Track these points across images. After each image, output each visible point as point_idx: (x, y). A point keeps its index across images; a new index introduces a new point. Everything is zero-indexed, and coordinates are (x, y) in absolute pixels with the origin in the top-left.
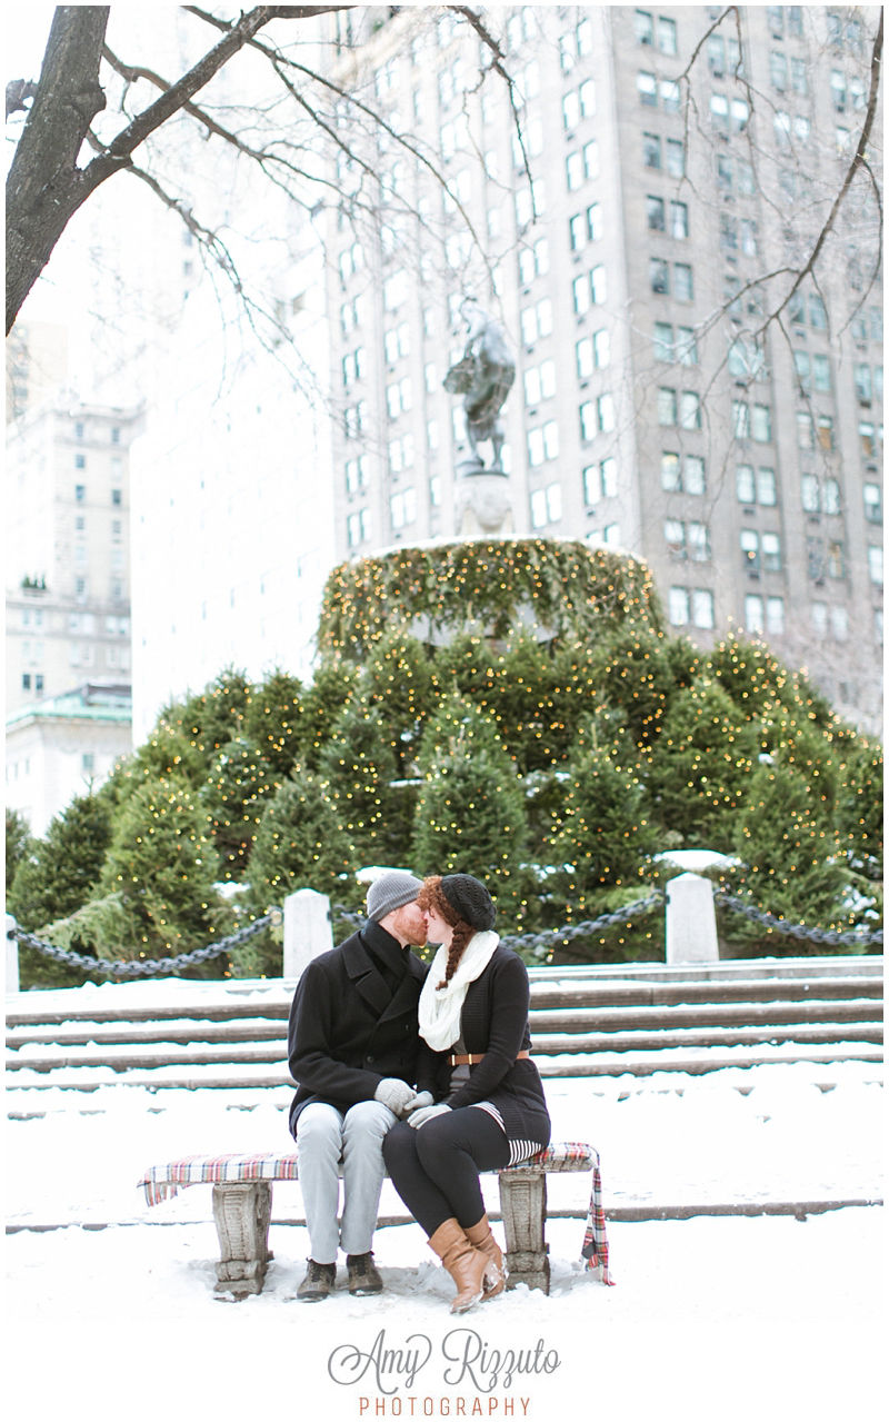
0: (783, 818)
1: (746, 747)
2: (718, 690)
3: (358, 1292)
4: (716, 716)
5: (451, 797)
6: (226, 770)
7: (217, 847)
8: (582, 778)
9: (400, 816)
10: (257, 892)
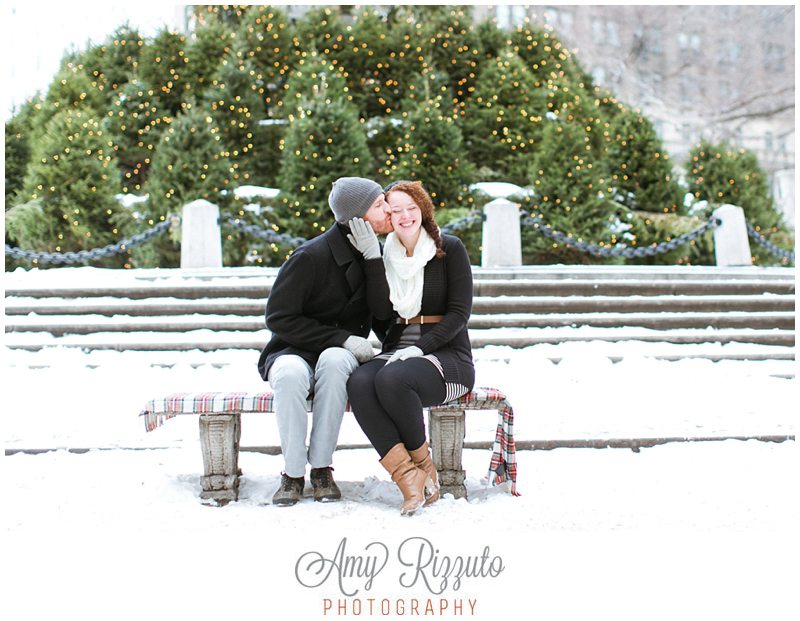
0: (568, 161)
1: (538, 106)
2: (518, 60)
3: (324, 499)
4: (516, 80)
5: (314, 133)
6: (124, 105)
7: (119, 165)
8: (416, 122)
9: (267, 148)
10: (154, 202)
